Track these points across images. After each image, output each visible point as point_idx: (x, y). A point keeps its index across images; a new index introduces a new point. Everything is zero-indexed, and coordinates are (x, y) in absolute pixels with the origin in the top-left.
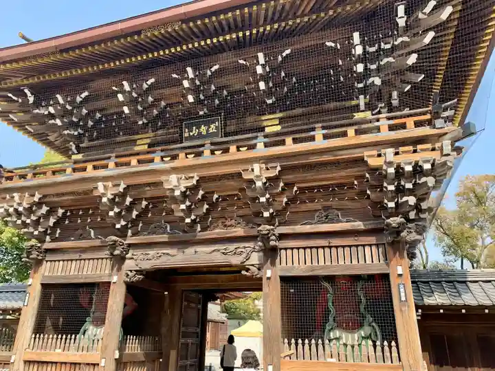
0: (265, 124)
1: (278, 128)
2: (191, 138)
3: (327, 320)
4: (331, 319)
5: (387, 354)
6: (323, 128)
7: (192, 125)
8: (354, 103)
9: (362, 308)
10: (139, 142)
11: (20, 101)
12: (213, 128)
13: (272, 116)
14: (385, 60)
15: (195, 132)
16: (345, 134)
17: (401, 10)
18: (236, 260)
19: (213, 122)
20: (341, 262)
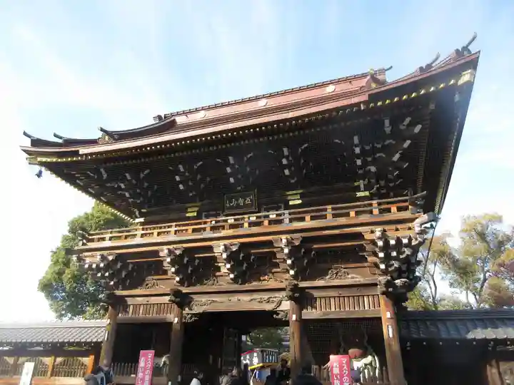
0: (289, 198)
1: (300, 202)
2: (232, 208)
4: (341, 350)
6: (333, 209)
7: (232, 197)
8: (356, 184)
9: (365, 341)
10: (189, 210)
11: (96, 177)
12: (248, 201)
13: (294, 192)
14: (378, 155)
15: (234, 203)
16: (347, 215)
17: (387, 122)
18: (269, 307)
19: (249, 196)
20: (347, 309)
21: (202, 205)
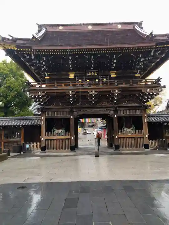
0: (111, 74)
1: (115, 76)
2: (89, 76)
3: (123, 126)
4: (124, 126)
5: (141, 132)
7: (89, 72)
10: (70, 75)
11: (28, 57)
12: (95, 74)
13: (113, 72)
14: (146, 62)
19: (96, 72)
21: (75, 74)
